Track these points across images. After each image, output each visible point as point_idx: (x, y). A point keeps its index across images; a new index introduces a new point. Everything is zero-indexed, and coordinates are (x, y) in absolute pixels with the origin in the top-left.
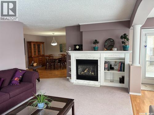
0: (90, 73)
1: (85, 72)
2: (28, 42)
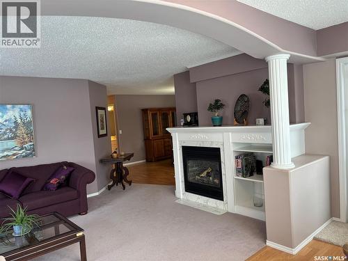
0: (211, 178)
1: (202, 175)
2: (143, 110)
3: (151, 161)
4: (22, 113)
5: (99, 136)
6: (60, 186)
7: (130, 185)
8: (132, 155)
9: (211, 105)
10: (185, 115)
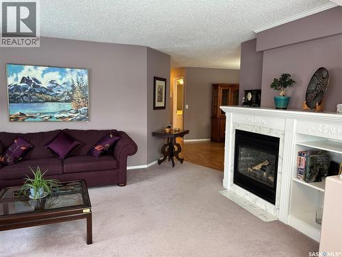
0: (264, 174)
1: (256, 169)
2: (213, 85)
3: (216, 141)
4: (79, 78)
5: (155, 108)
6: (104, 153)
7: (182, 163)
8: (187, 132)
9: (275, 80)
10: (247, 92)
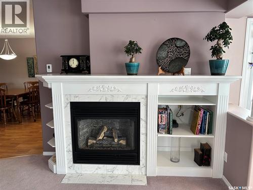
0: (116, 140)
1: (101, 138)
10: (67, 58)
